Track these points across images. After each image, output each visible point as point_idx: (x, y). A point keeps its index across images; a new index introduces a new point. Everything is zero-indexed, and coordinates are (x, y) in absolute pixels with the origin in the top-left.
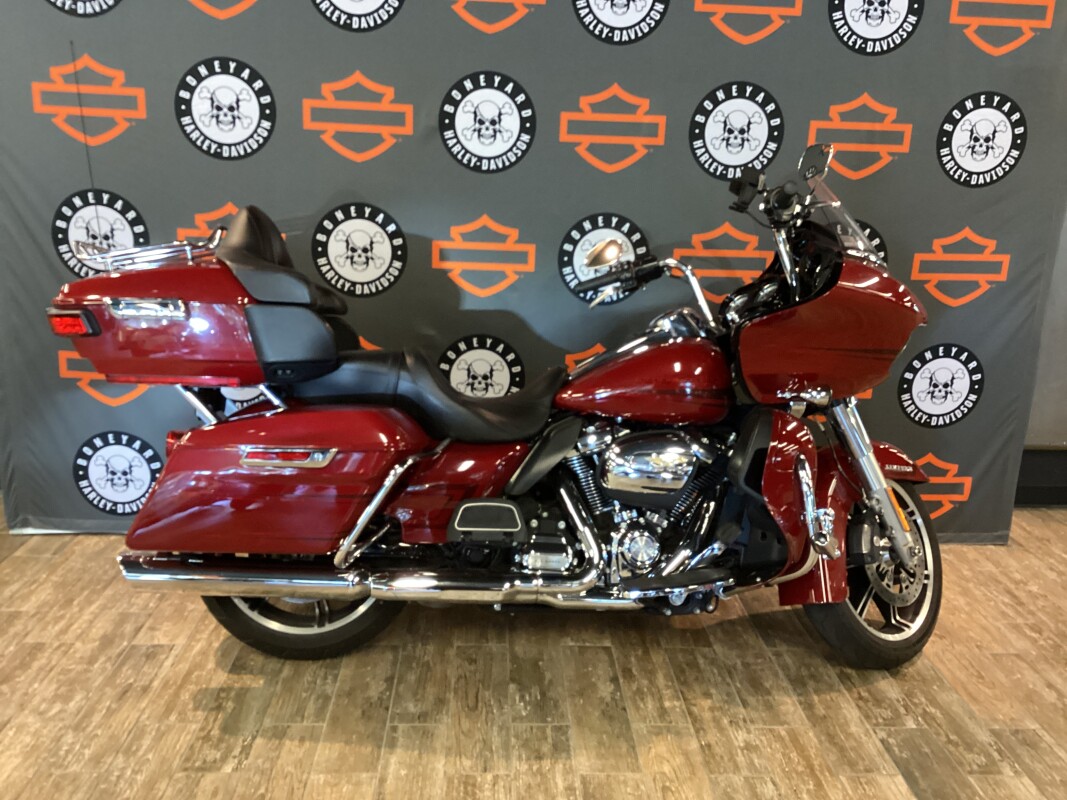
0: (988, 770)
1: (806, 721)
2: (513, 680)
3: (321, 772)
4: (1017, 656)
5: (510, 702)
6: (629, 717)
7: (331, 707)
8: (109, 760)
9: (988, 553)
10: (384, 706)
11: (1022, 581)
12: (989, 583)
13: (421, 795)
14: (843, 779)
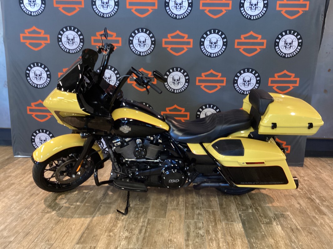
1: (219, 208)
6: (168, 205)
7: (86, 200)
10: (100, 200)
13: (103, 221)
14: (223, 223)
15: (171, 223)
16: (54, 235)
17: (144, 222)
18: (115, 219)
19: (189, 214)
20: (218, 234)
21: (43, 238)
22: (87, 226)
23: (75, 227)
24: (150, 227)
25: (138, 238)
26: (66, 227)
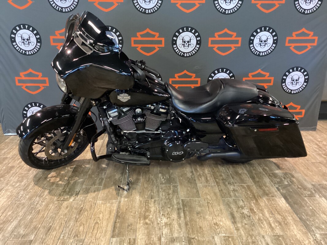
0: (311, 196)
1: (253, 182)
2: (160, 173)
3: (100, 200)
4: (319, 162)
5: (159, 179)
6: (197, 182)
7: (104, 182)
8: (34, 199)
9: (310, 133)
10: (120, 181)
11: (321, 141)
12: (310, 142)
13: (132, 206)
14: (265, 199)
15: (208, 203)
16: (81, 228)
17: (178, 203)
18: (146, 203)
19: (224, 191)
20: (265, 213)
21: (70, 233)
22: (116, 214)
23: (103, 216)
24: (187, 209)
25: (179, 223)
26: (93, 216)
